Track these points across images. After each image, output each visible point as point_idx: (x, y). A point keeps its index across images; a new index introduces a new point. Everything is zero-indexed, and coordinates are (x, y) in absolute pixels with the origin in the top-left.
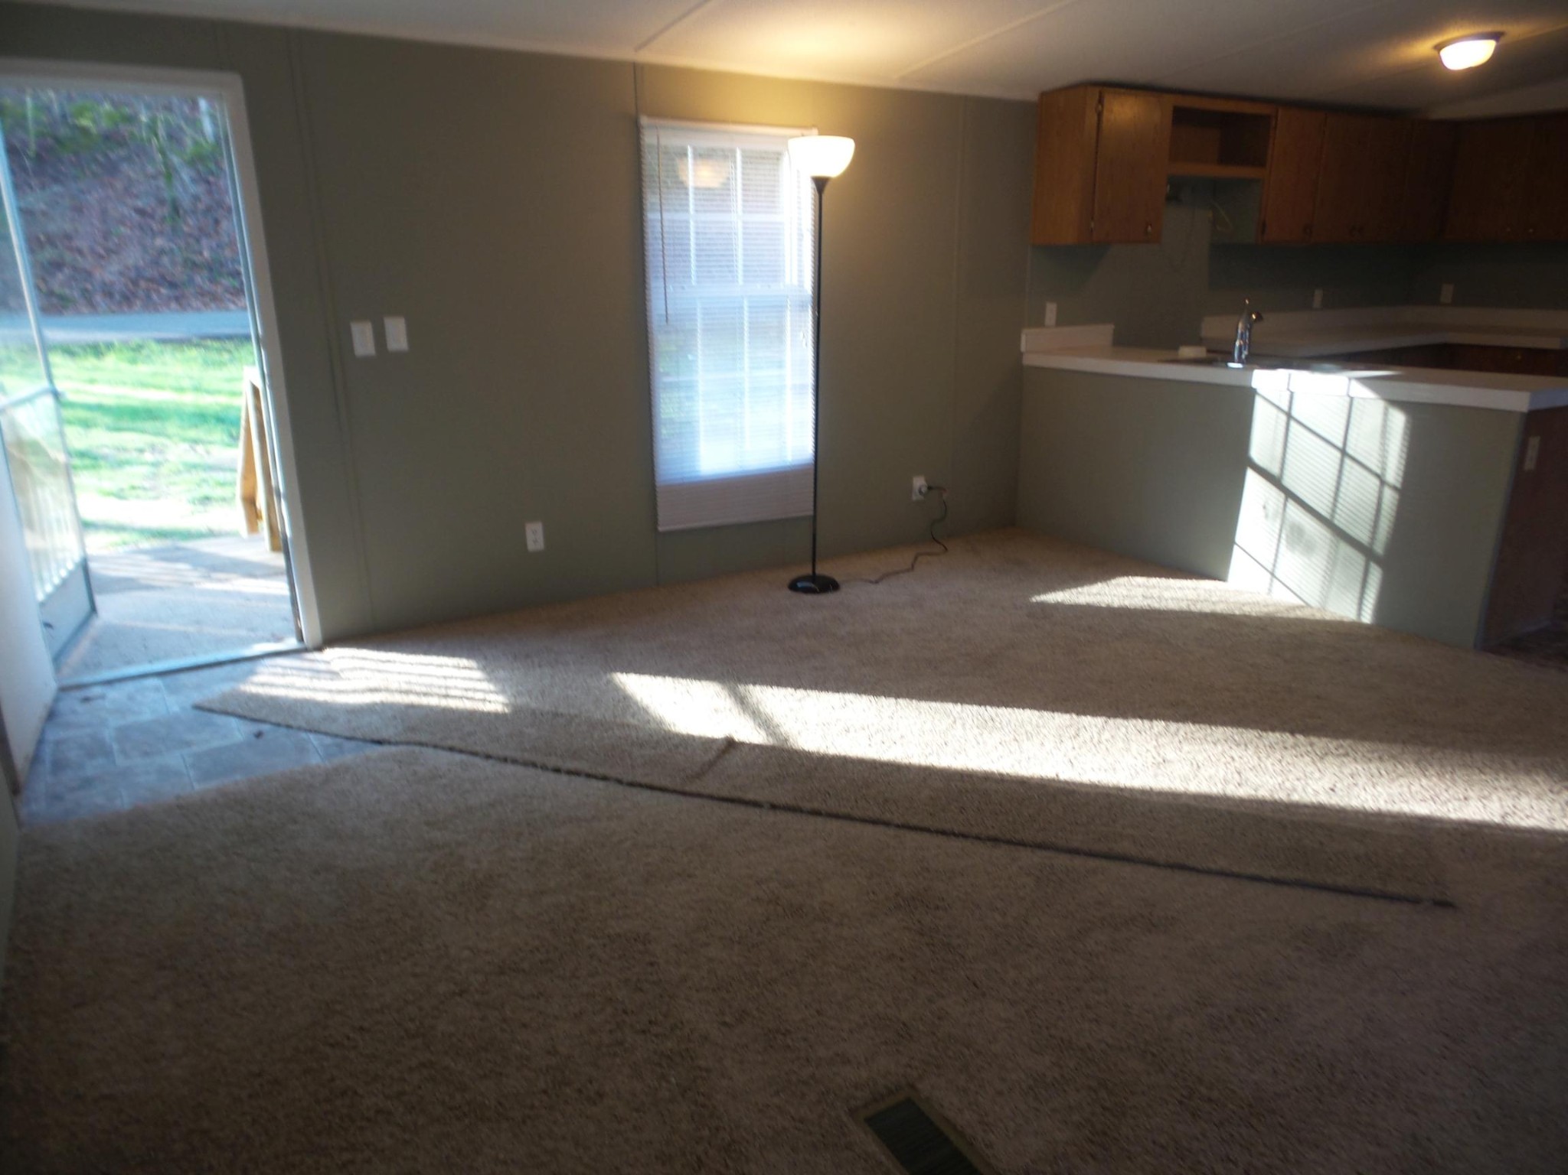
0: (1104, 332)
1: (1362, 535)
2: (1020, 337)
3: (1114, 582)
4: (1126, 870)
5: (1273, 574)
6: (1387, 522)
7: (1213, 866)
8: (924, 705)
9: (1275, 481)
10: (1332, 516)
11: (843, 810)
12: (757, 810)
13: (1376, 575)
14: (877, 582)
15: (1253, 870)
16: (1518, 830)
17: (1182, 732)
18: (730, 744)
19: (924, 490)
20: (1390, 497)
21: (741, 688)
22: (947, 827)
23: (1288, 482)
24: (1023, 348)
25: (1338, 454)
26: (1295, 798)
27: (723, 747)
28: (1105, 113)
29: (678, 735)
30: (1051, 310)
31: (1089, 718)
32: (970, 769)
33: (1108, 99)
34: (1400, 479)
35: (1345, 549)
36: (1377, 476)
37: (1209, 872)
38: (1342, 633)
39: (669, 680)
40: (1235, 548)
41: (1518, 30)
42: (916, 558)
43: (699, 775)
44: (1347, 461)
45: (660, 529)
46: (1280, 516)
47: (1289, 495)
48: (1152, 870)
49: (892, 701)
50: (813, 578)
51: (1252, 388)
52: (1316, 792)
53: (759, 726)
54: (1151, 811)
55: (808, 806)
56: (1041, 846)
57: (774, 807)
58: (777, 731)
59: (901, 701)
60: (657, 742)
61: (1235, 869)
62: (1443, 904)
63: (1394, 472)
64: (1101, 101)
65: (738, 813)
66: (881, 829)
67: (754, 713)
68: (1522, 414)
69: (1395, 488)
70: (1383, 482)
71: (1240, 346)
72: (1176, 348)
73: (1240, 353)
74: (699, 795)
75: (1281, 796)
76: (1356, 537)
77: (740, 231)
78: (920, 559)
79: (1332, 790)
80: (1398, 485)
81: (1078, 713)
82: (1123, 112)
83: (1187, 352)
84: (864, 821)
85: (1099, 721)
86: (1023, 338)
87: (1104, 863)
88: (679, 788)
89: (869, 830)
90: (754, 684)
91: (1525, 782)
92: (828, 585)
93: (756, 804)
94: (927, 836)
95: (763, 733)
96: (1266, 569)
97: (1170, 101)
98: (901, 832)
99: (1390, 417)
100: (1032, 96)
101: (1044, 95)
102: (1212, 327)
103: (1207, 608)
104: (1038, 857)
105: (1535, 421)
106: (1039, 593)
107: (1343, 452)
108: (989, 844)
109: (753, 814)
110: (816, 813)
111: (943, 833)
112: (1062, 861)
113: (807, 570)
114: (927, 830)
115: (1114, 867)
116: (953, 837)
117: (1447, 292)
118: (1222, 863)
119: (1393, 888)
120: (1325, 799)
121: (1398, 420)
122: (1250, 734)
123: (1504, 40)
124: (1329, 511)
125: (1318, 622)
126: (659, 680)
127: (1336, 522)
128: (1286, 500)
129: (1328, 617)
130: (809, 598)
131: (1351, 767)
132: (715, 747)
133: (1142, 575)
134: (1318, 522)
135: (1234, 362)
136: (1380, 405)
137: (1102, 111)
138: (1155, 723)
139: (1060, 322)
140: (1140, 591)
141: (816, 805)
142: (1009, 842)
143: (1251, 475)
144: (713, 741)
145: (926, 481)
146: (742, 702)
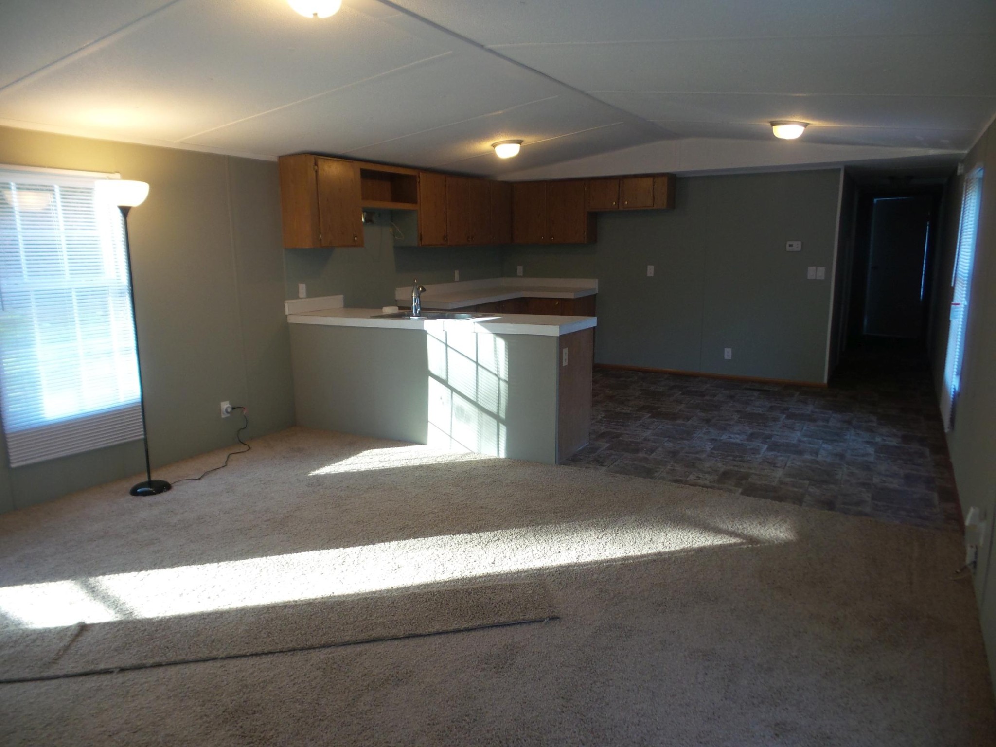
0: (338, 300)
1: (493, 409)
2: (284, 306)
3: (361, 454)
4: (380, 648)
5: (451, 436)
6: (505, 400)
7: (431, 630)
8: (239, 563)
9: (444, 382)
10: (477, 399)
11: (180, 658)
12: (109, 676)
13: (503, 430)
14: (200, 479)
15: (455, 626)
16: (585, 564)
17: (408, 546)
18: (83, 628)
19: (229, 410)
20: (504, 386)
21: (92, 580)
22: (259, 650)
23: (450, 383)
24: (287, 313)
25: (475, 365)
26: (474, 574)
27: (76, 632)
28: (320, 172)
29: (34, 631)
30: (302, 288)
31: (351, 548)
32: (273, 602)
33: (320, 162)
34: (507, 376)
35: (486, 417)
36: (496, 375)
37: (429, 635)
38: (490, 466)
39: (26, 587)
40: (429, 423)
41: (530, 140)
42: (228, 457)
43: (55, 661)
44: (479, 368)
45: (13, 466)
46: (450, 402)
47: (453, 390)
48: (396, 642)
49: (215, 565)
50: (150, 483)
51: (424, 330)
52: (486, 568)
53: (109, 606)
54: (393, 603)
55: (151, 661)
56: (324, 646)
57: (122, 670)
58: (124, 608)
59: (222, 563)
60: (16, 641)
61: (444, 628)
62: (554, 618)
63: (504, 374)
64: (316, 164)
65: (92, 683)
66: (210, 664)
67: (103, 597)
68: (557, 337)
69: (505, 381)
70: (499, 379)
71: (415, 307)
72: (381, 308)
73: (416, 310)
74: (57, 677)
75: (467, 574)
76: (490, 410)
77: (64, 243)
78: (232, 457)
79: (493, 563)
80: (507, 380)
81: (344, 547)
82: (332, 170)
83: (388, 310)
84: (196, 661)
85: (358, 549)
86: (286, 305)
87: (367, 646)
88: (38, 676)
89: (201, 667)
90: (104, 574)
91: (585, 535)
92: (163, 487)
93: (107, 672)
94: (244, 660)
95: (112, 612)
96: (448, 435)
97: (359, 166)
98: (225, 662)
99: (497, 342)
100: (274, 159)
101: (281, 158)
102: (401, 294)
103: (417, 463)
104: (323, 654)
105: (564, 340)
106: (314, 469)
107: (477, 363)
108: (289, 654)
109: (105, 680)
110: (159, 665)
111: (257, 655)
112: (341, 651)
113: (144, 479)
114: (244, 656)
115: (373, 648)
116: (264, 656)
117: (520, 270)
118: (437, 627)
119: (530, 616)
120: (491, 570)
121: (501, 343)
122: (447, 538)
123: (523, 144)
124: (475, 397)
125: (478, 462)
126: (17, 588)
127: (479, 403)
128: (452, 393)
129: (483, 457)
130: (148, 499)
131: (502, 546)
132: (69, 633)
133: (378, 448)
134: (471, 404)
135: (413, 316)
136: (492, 335)
137: (318, 169)
138: (392, 543)
139: (310, 295)
140: (376, 458)
141: (157, 659)
142: (303, 649)
143: (431, 380)
144: (68, 629)
145: (230, 404)
146: (93, 591)
